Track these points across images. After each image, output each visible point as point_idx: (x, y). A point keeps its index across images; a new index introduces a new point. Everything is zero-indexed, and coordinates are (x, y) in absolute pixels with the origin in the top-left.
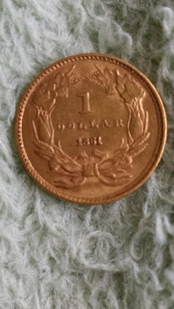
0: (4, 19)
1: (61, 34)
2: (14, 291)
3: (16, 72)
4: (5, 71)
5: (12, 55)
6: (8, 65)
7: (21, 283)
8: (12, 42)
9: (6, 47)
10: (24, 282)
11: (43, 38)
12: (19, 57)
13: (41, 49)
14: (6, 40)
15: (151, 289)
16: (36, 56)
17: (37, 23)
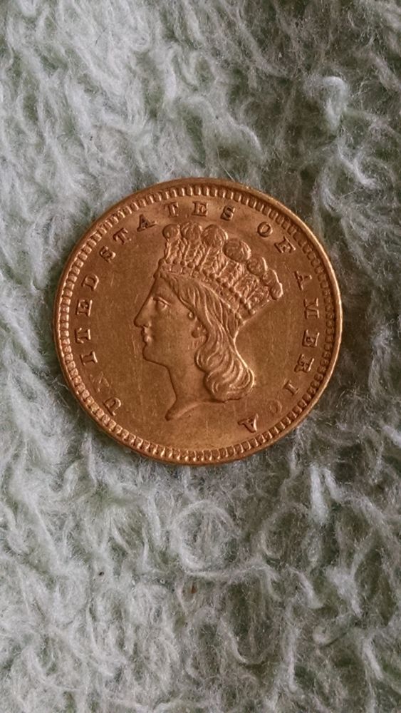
0: (24, 92)
1: (133, 120)
2: (44, 608)
3: (48, 193)
4: (26, 190)
5: (40, 160)
6: (31, 179)
7: (57, 594)
8: (41, 136)
9: (28, 145)
10: (63, 593)
11: (99, 128)
12: (53, 163)
13: (94, 149)
14: (27, 132)
15: (300, 607)
16: (86, 162)
17: (87, 97)
